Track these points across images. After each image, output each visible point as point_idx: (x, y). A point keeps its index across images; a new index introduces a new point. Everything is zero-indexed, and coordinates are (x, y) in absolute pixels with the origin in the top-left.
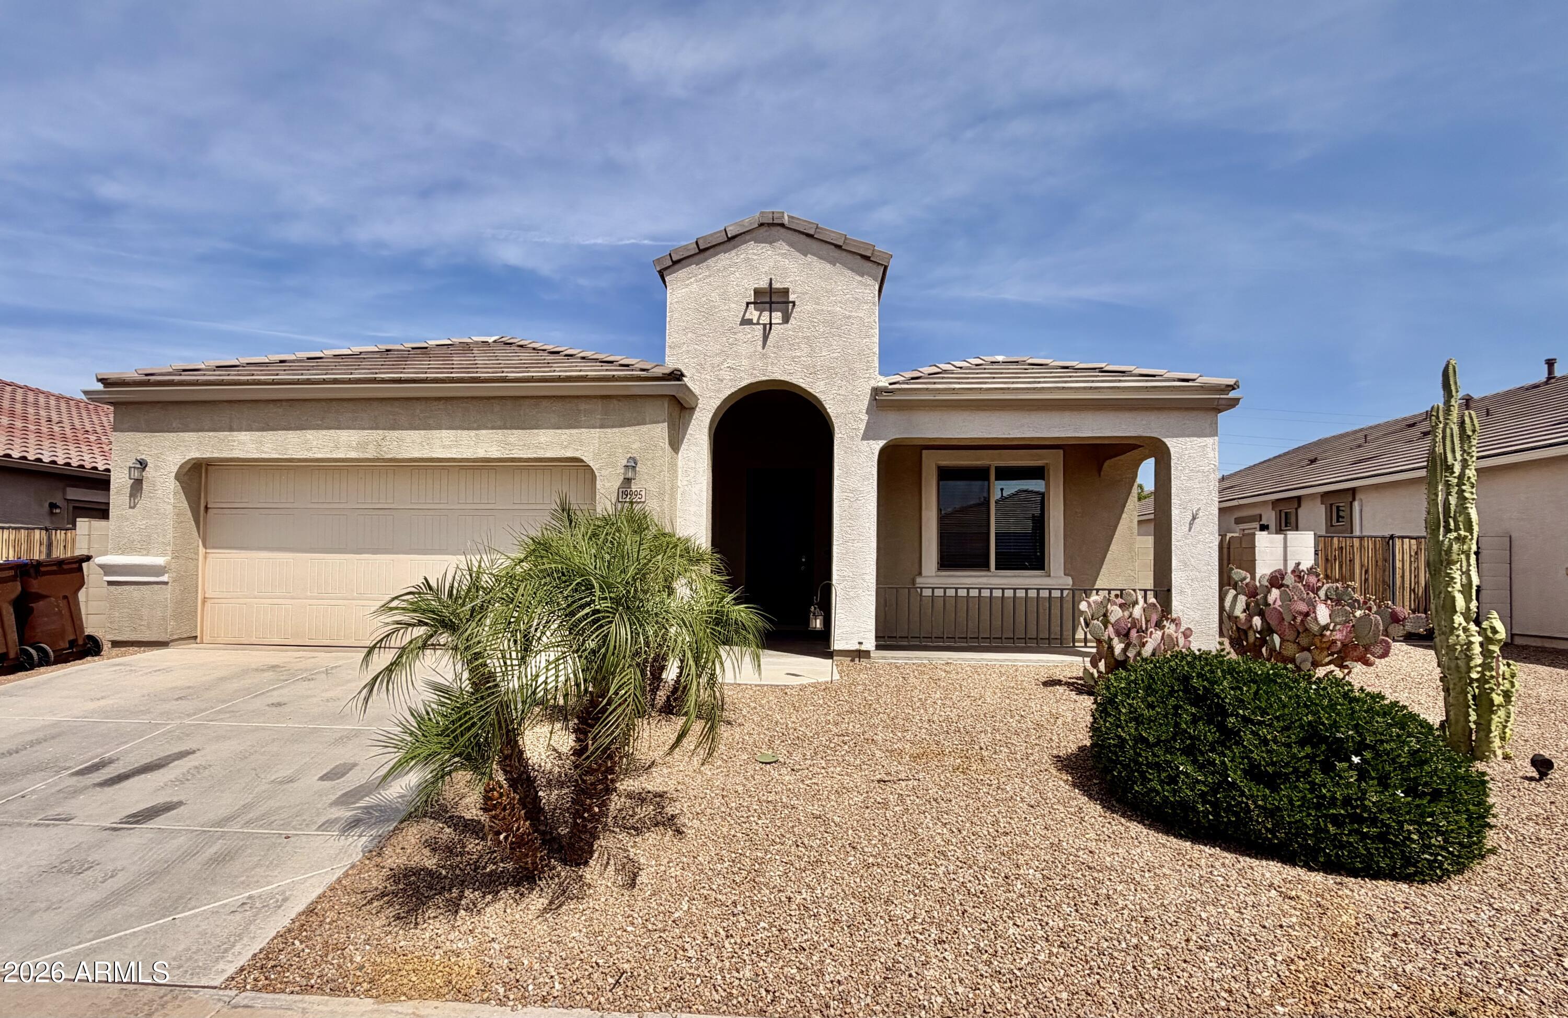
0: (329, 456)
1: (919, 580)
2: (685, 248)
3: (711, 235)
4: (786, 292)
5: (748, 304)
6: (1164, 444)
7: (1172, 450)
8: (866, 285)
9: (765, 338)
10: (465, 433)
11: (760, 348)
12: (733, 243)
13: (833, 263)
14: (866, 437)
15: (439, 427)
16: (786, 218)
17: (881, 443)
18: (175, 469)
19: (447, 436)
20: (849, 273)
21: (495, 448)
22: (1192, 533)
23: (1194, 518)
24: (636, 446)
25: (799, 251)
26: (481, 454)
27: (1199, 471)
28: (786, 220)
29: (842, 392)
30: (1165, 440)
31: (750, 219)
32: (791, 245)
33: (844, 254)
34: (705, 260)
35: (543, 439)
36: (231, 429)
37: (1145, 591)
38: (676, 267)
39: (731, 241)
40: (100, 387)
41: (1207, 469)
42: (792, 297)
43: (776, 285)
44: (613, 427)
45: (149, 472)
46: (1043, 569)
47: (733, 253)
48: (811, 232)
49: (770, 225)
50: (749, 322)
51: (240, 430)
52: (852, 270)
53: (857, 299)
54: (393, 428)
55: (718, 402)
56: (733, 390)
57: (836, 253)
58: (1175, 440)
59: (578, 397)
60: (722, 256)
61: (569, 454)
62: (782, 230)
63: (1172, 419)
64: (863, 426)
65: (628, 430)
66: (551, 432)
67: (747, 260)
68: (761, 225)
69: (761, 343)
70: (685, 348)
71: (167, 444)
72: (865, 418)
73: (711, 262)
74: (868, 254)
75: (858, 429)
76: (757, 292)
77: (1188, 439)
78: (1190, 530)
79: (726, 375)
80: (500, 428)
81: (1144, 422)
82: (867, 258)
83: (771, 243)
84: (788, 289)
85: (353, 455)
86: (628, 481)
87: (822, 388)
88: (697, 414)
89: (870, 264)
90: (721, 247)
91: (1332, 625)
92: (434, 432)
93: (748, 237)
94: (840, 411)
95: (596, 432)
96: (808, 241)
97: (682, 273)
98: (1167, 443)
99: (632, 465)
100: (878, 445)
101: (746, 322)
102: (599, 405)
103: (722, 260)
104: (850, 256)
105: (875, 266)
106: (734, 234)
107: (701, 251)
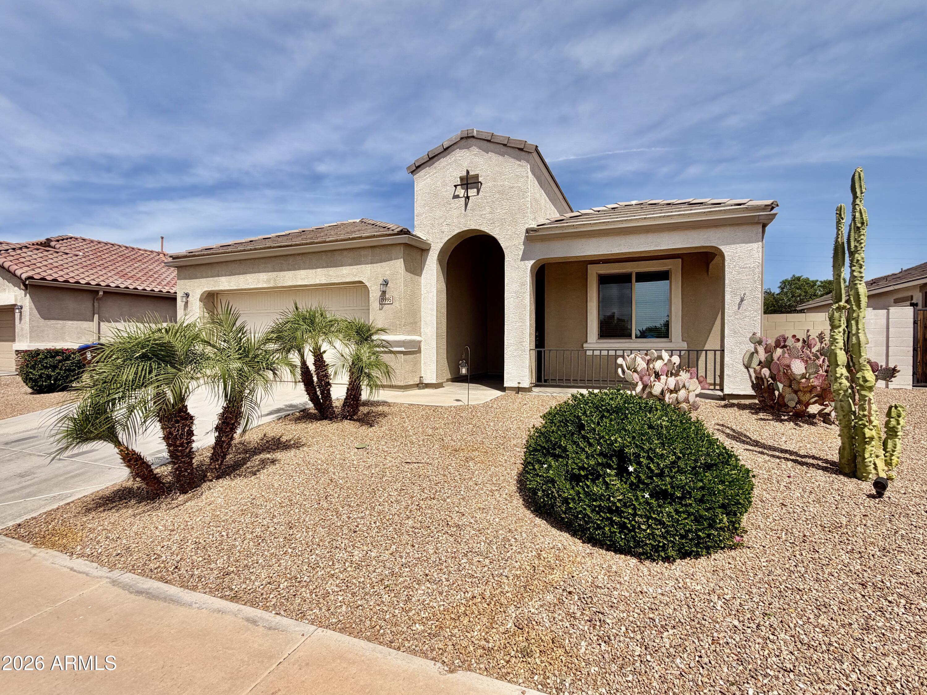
0: (256, 287)
1: (585, 345)
2: (422, 158)
3: (436, 148)
4: (477, 176)
5: (456, 186)
6: (720, 250)
7: (726, 254)
8: (522, 166)
9: (466, 205)
10: (311, 271)
11: (463, 211)
12: (447, 151)
13: (503, 155)
14: (523, 259)
15: (299, 269)
16: (475, 132)
17: (532, 262)
18: (199, 296)
19: (302, 273)
20: (512, 160)
21: (324, 278)
22: (740, 311)
23: (742, 300)
24: (388, 273)
25: (483, 151)
26: (318, 282)
27: (746, 268)
28: (475, 134)
29: (509, 233)
30: (721, 247)
31: (455, 135)
32: (480, 148)
33: (509, 149)
34: (434, 163)
35: (344, 272)
36: (219, 276)
37: (715, 351)
38: (419, 170)
39: (446, 150)
40: (170, 260)
41: (752, 265)
42: (480, 179)
43: (471, 173)
44: (377, 263)
45: (190, 299)
46: (668, 337)
47: (448, 157)
48: (489, 138)
49: (468, 138)
50: (457, 197)
51: (222, 276)
52: (514, 158)
53: (517, 176)
54: (281, 271)
55: (442, 245)
56: (449, 237)
57: (504, 149)
58: (728, 247)
59: (360, 248)
60: (442, 160)
61: (357, 279)
62: (474, 140)
63: (727, 232)
64: (521, 253)
65: (383, 264)
66: (348, 267)
67: (455, 161)
68: (462, 138)
69: (464, 208)
70: (424, 216)
71: (196, 284)
72: (522, 247)
73: (436, 164)
74: (522, 147)
75: (519, 255)
76: (462, 179)
77: (738, 245)
78: (739, 308)
79: (446, 229)
80: (325, 267)
81: (705, 236)
82: (521, 150)
83: (468, 148)
84: (478, 175)
85: (265, 285)
86: (384, 293)
87: (497, 232)
88: (431, 252)
89: (524, 153)
90: (442, 155)
91: (808, 374)
92: (297, 271)
93: (455, 147)
94: (508, 245)
95: (369, 267)
96: (489, 144)
97: (422, 173)
98: (723, 250)
99: (386, 283)
100: (530, 264)
101: (456, 197)
102: (370, 251)
103: (443, 162)
104: (512, 150)
105: (527, 154)
106: (447, 146)
107: (431, 159)
